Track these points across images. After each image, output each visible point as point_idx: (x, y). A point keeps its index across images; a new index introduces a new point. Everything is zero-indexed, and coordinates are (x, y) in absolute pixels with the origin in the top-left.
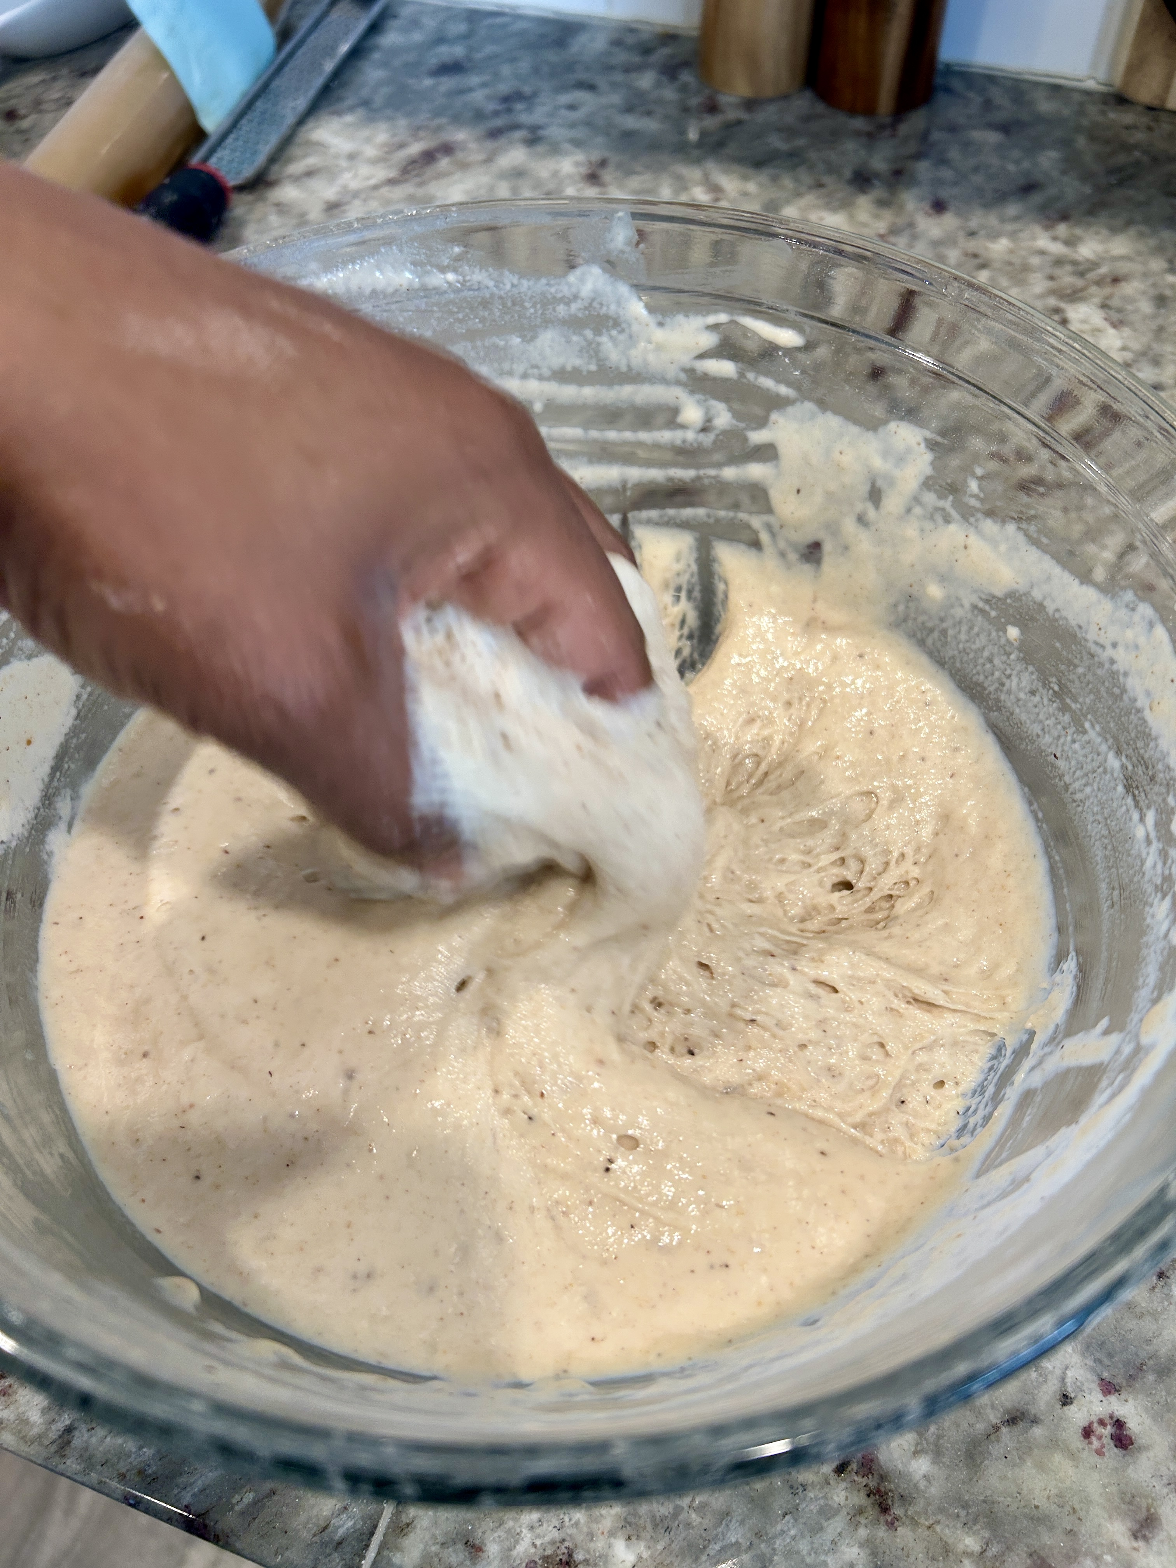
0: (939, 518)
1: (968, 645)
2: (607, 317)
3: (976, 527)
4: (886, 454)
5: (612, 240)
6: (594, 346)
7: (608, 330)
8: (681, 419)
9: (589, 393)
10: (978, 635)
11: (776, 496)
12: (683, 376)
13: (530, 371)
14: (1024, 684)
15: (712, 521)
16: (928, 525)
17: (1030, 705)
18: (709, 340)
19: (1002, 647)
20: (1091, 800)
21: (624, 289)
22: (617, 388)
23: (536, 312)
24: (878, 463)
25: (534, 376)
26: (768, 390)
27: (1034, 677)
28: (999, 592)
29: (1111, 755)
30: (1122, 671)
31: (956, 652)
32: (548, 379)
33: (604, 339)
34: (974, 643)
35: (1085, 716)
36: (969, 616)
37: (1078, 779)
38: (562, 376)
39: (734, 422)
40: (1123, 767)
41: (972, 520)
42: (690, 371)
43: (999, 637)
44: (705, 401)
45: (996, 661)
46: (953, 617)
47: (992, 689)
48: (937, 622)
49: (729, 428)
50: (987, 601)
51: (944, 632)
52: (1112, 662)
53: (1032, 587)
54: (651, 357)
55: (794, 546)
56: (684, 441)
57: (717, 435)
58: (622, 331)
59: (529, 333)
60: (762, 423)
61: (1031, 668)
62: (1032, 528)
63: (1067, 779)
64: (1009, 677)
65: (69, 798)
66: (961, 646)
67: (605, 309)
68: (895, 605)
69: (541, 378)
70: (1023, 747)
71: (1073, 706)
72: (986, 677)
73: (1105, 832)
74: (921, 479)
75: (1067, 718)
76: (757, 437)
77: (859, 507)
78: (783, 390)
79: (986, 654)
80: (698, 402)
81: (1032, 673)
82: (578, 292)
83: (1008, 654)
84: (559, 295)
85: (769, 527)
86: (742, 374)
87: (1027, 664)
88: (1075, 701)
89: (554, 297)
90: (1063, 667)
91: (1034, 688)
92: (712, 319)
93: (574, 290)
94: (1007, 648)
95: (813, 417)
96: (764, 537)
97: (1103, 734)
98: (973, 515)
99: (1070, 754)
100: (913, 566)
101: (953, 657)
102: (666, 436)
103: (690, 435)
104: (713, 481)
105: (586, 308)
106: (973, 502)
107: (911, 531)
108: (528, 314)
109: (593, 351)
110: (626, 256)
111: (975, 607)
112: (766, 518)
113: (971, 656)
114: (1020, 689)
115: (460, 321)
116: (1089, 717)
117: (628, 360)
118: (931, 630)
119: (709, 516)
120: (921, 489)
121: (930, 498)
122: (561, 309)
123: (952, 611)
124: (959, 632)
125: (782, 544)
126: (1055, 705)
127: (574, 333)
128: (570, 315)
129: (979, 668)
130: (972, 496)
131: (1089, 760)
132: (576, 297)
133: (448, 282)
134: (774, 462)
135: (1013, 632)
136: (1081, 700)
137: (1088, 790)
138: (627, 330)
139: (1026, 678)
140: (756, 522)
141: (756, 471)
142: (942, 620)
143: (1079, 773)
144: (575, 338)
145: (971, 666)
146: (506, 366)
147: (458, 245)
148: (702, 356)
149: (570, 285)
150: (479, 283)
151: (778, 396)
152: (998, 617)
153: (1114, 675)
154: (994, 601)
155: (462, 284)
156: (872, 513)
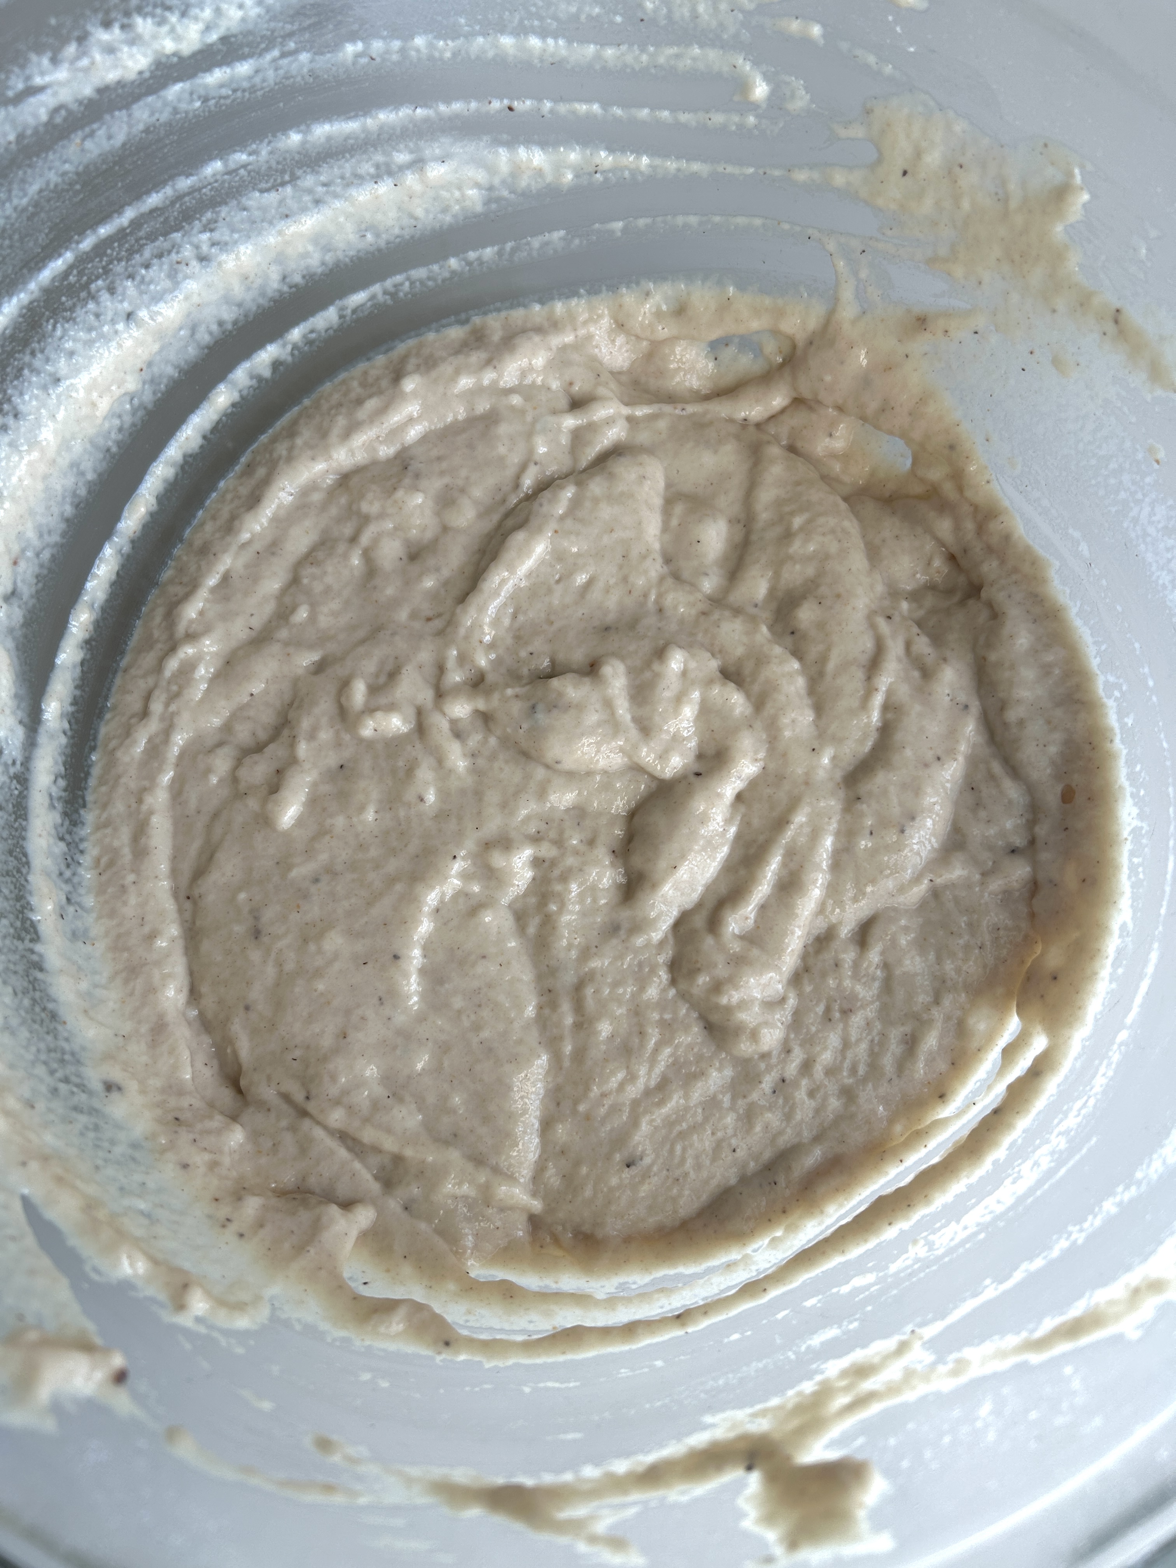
9: (611, 56)
12: (746, 36)
14: (1157, 517)
42: (756, 31)
56: (741, 128)
64: (1139, 503)
78: (887, 70)
80: (764, 74)
114: (1150, 522)
139: (1161, 511)
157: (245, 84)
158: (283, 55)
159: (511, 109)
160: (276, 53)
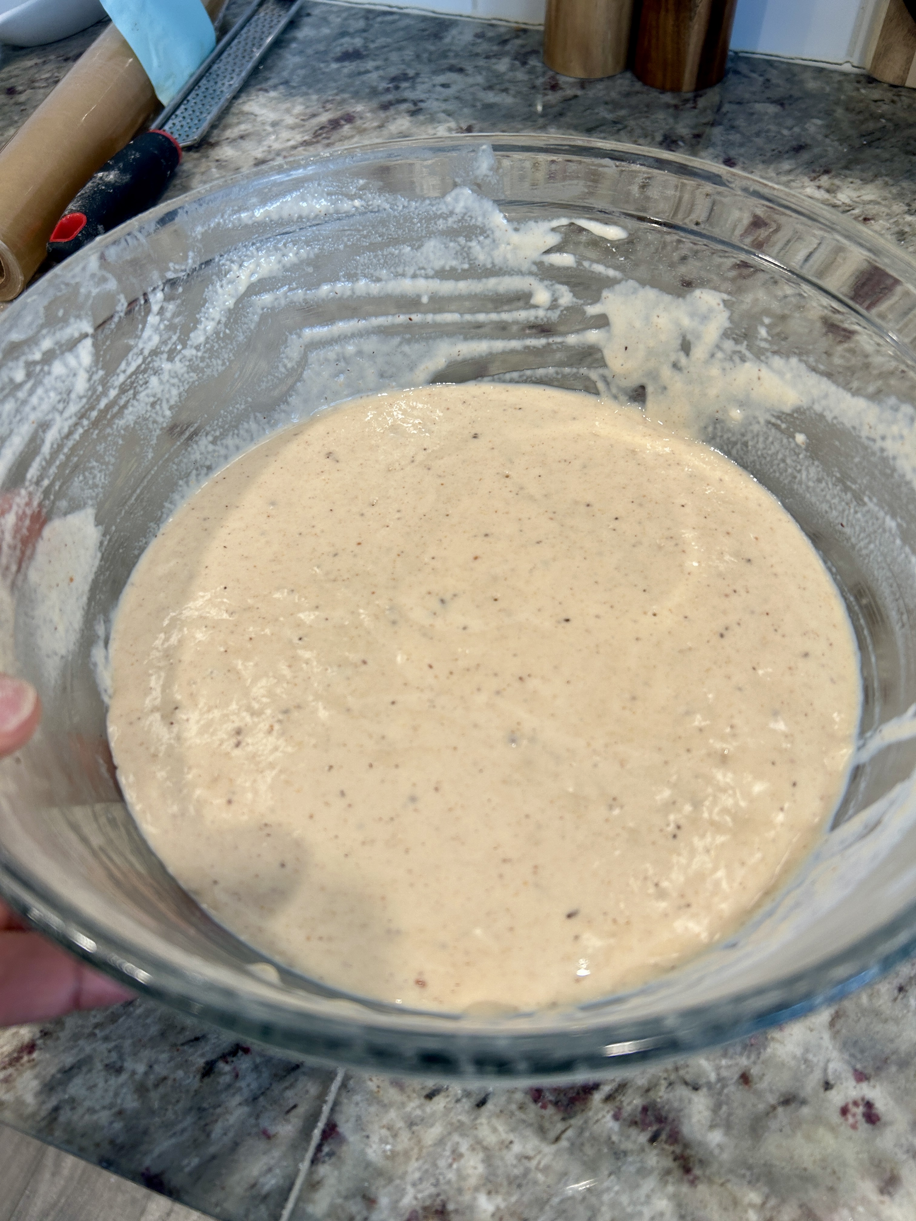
0: (736, 358)
1: (765, 451)
2: (476, 227)
3: (767, 363)
4: (692, 315)
5: (478, 168)
6: (466, 249)
7: (476, 237)
8: (533, 301)
9: (463, 286)
10: (772, 443)
11: (608, 354)
12: (534, 269)
13: (418, 272)
14: (812, 475)
15: (559, 376)
16: (728, 365)
17: (818, 490)
18: (553, 240)
19: (793, 450)
20: (875, 553)
21: (488, 205)
22: (484, 280)
23: (422, 226)
24: (686, 322)
25: (421, 276)
26: (600, 273)
27: (820, 469)
28: (787, 409)
29: (888, 519)
30: (891, 456)
31: (756, 458)
32: (432, 277)
33: (473, 244)
34: (770, 449)
35: (864, 493)
36: (765, 429)
37: (862, 540)
38: (442, 274)
39: (575, 300)
40: (899, 526)
41: (763, 358)
42: (539, 264)
43: (789, 442)
44: (552, 285)
45: (789, 461)
46: (752, 431)
47: (786, 482)
48: (739, 437)
49: (570, 305)
50: (778, 417)
51: (746, 444)
52: (882, 450)
53: (813, 403)
54: (509, 256)
55: (624, 391)
56: (536, 318)
57: (562, 311)
58: (487, 237)
59: (417, 243)
60: (596, 299)
61: (816, 463)
62: (811, 360)
63: (853, 540)
64: (799, 471)
65: (102, 622)
66: (759, 453)
67: (474, 220)
68: (705, 428)
69: (427, 277)
70: (814, 522)
71: (854, 487)
72: (781, 474)
73: (889, 574)
74: (721, 331)
75: (849, 496)
76: (592, 310)
77: (673, 358)
78: (611, 273)
79: (780, 456)
80: (546, 286)
81: (818, 467)
82: (454, 208)
83: (798, 455)
84: (439, 213)
85: (604, 378)
86: (579, 263)
87: (813, 460)
88: (855, 482)
89: (435, 214)
90: (842, 459)
91: (820, 476)
92: (555, 223)
93: (450, 208)
94: (797, 451)
95: (635, 291)
96: (601, 385)
97: (880, 505)
98: (763, 354)
99: (854, 522)
100: (718, 396)
101: (754, 461)
102: (523, 315)
103: (541, 313)
104: (560, 346)
105: (459, 221)
106: (763, 344)
107: (715, 371)
108: (416, 229)
109: (465, 253)
110: (490, 178)
111: (768, 422)
112: (601, 371)
113: (768, 459)
114: (809, 479)
115: (365, 237)
116: (867, 493)
117: (493, 259)
118: (735, 443)
119: (557, 373)
120: (721, 338)
121: (729, 345)
122: (441, 224)
123: (751, 428)
124: (757, 442)
125: (614, 390)
126: (838, 488)
127: (451, 241)
128: (447, 227)
129: (775, 467)
130: (761, 340)
131: (870, 523)
132: (452, 213)
133: (354, 207)
134: (607, 328)
135: (800, 438)
136: (859, 481)
137: (872, 546)
138: (491, 236)
139: (813, 471)
140: (594, 375)
141: (593, 336)
142: (743, 435)
143: (862, 535)
144: (452, 244)
145: (769, 466)
146: (400, 270)
147: (362, 178)
148: (548, 252)
149: (447, 205)
150: (379, 206)
151: (608, 277)
152: (788, 428)
153: (885, 460)
154: (784, 416)
155: (365, 208)
156: (683, 361)
157: (270, 306)
158: (290, 290)
159: (410, 319)
160: (286, 288)
